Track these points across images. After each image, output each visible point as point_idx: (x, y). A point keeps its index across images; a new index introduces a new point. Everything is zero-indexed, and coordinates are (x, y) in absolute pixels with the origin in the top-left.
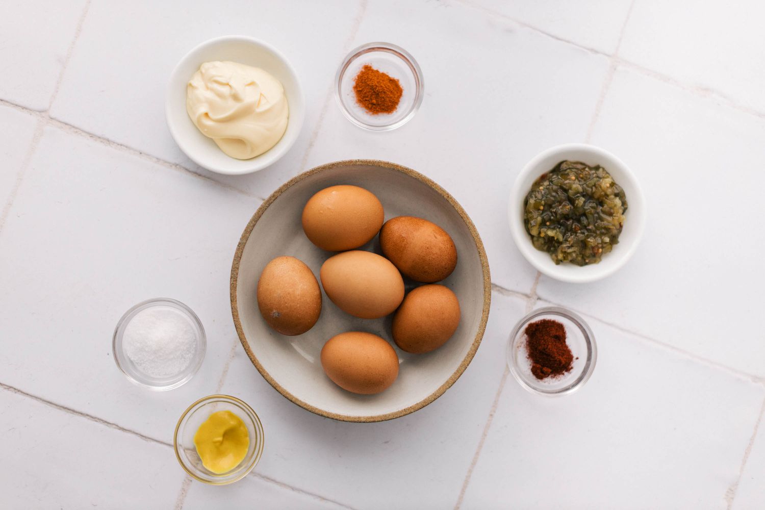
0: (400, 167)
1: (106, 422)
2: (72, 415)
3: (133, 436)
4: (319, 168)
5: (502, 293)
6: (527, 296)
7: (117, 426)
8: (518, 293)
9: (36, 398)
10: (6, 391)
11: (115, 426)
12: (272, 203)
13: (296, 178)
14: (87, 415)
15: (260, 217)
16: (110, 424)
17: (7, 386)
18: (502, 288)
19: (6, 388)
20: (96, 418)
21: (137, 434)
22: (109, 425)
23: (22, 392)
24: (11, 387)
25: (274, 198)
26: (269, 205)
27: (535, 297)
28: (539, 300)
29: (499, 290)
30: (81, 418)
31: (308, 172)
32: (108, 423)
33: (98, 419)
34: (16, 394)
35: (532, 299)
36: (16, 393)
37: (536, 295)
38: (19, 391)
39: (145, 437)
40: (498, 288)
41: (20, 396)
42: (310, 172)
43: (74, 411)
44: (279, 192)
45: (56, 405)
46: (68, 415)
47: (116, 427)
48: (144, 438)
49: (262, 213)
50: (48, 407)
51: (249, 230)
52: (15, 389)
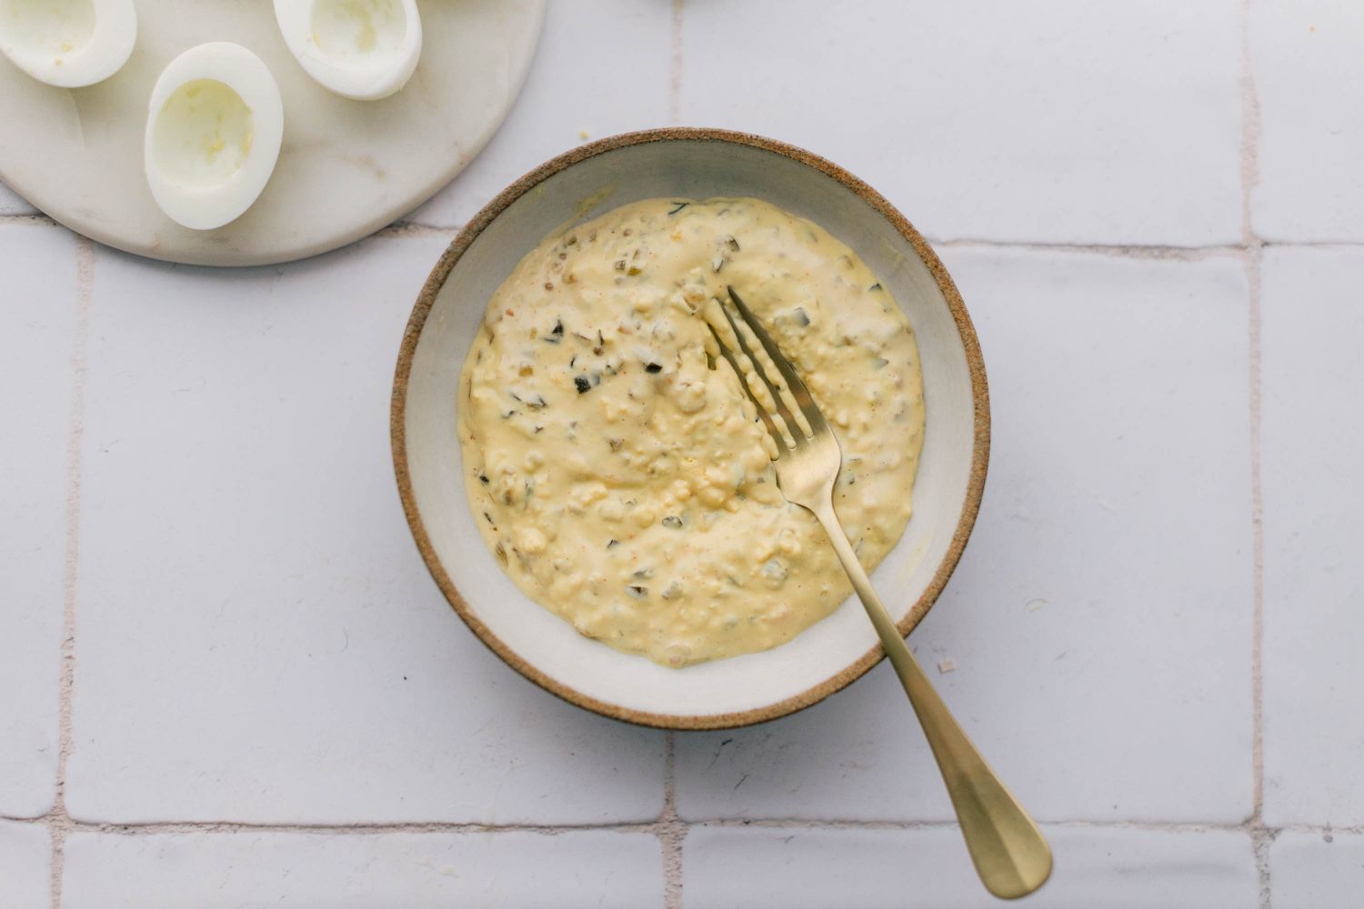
0: (846, 175)
1: (453, 825)
2: (374, 836)
3: (524, 833)
4: (665, 133)
5: (1185, 258)
6: (1239, 247)
7: (480, 825)
8: (1217, 247)
9: (285, 827)
10: (214, 836)
11: (474, 828)
12: (542, 181)
13: (608, 141)
14: (408, 825)
15: (507, 206)
16: (464, 826)
17: (211, 823)
18: (1182, 249)
19: (210, 830)
20: (428, 824)
21: (528, 827)
22: (462, 829)
23: (249, 826)
24: (220, 824)
25: (547, 173)
26: (535, 185)
27: (1257, 244)
28: (1266, 247)
29: (1176, 256)
30: (397, 834)
31: (639, 135)
32: (459, 826)
33: (435, 824)
34: (237, 835)
35: (1249, 249)
36: (235, 832)
37: (1256, 238)
38: (241, 825)
39: (549, 827)
40: (1172, 252)
41: (244, 836)
42: (645, 135)
43: (375, 827)
44: (562, 161)
45: (332, 827)
46: (368, 838)
47: (480, 828)
48: (547, 830)
49: (515, 199)
50: (316, 836)
51: (475, 228)
52: (231, 824)
